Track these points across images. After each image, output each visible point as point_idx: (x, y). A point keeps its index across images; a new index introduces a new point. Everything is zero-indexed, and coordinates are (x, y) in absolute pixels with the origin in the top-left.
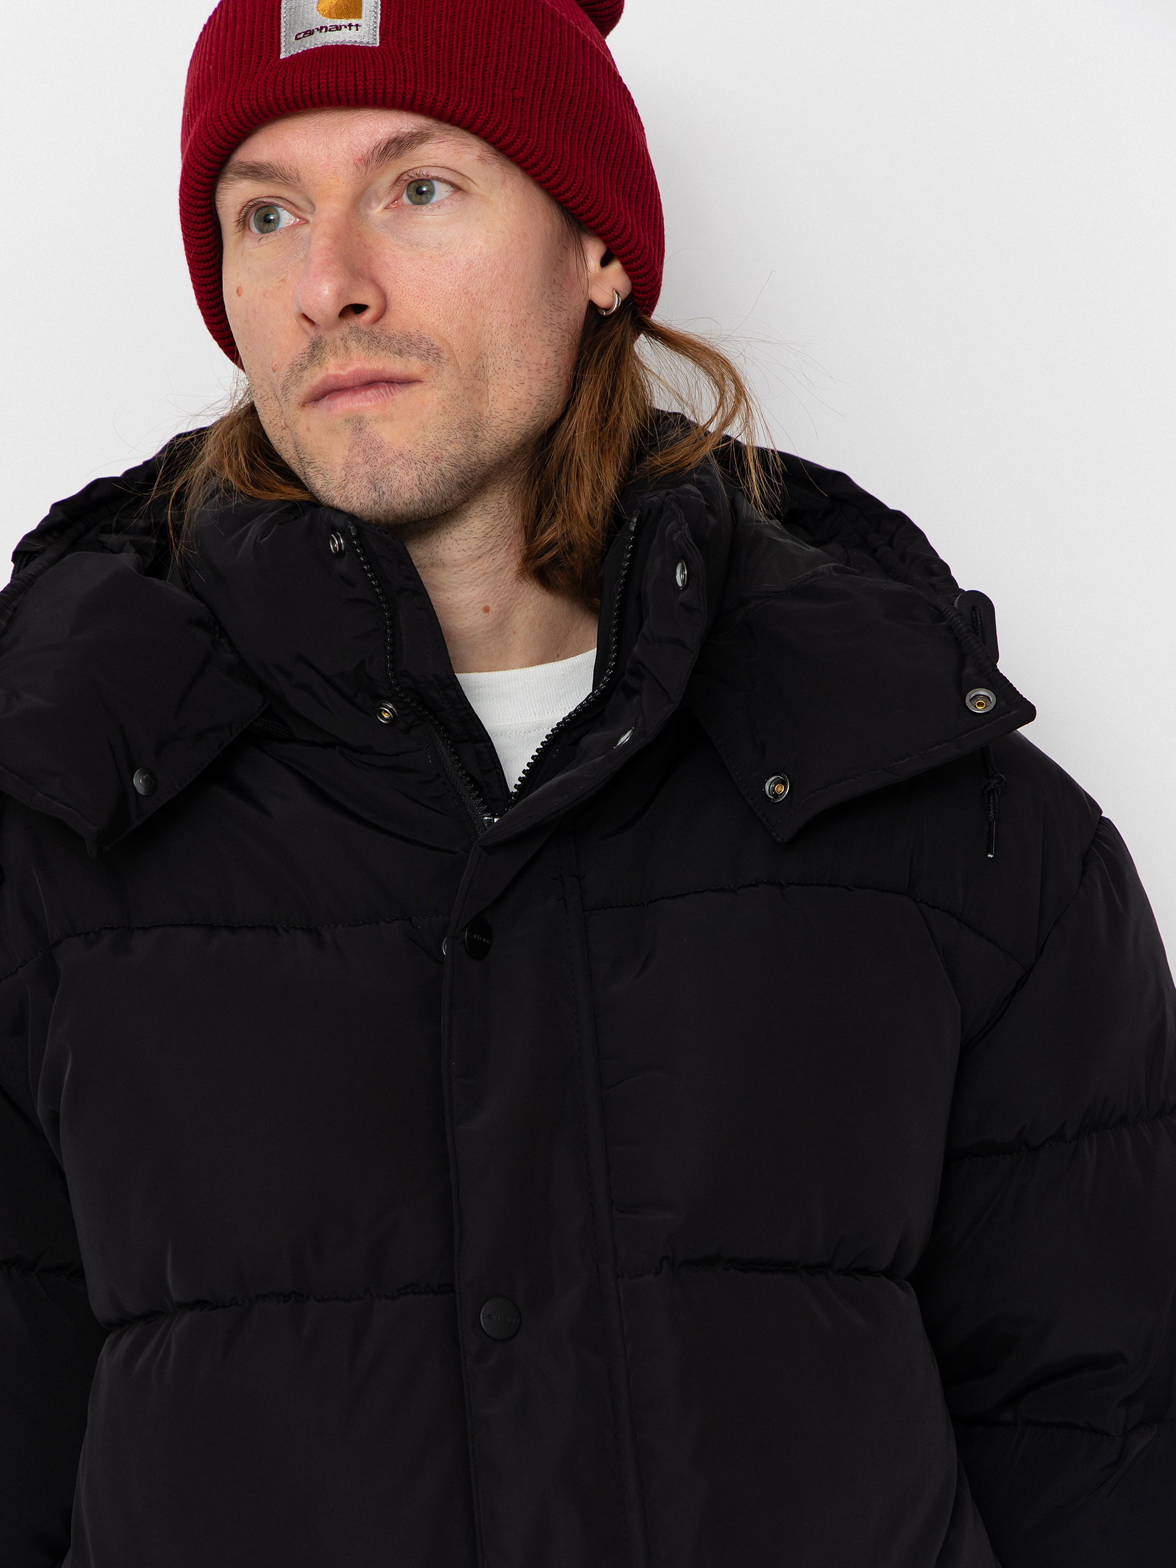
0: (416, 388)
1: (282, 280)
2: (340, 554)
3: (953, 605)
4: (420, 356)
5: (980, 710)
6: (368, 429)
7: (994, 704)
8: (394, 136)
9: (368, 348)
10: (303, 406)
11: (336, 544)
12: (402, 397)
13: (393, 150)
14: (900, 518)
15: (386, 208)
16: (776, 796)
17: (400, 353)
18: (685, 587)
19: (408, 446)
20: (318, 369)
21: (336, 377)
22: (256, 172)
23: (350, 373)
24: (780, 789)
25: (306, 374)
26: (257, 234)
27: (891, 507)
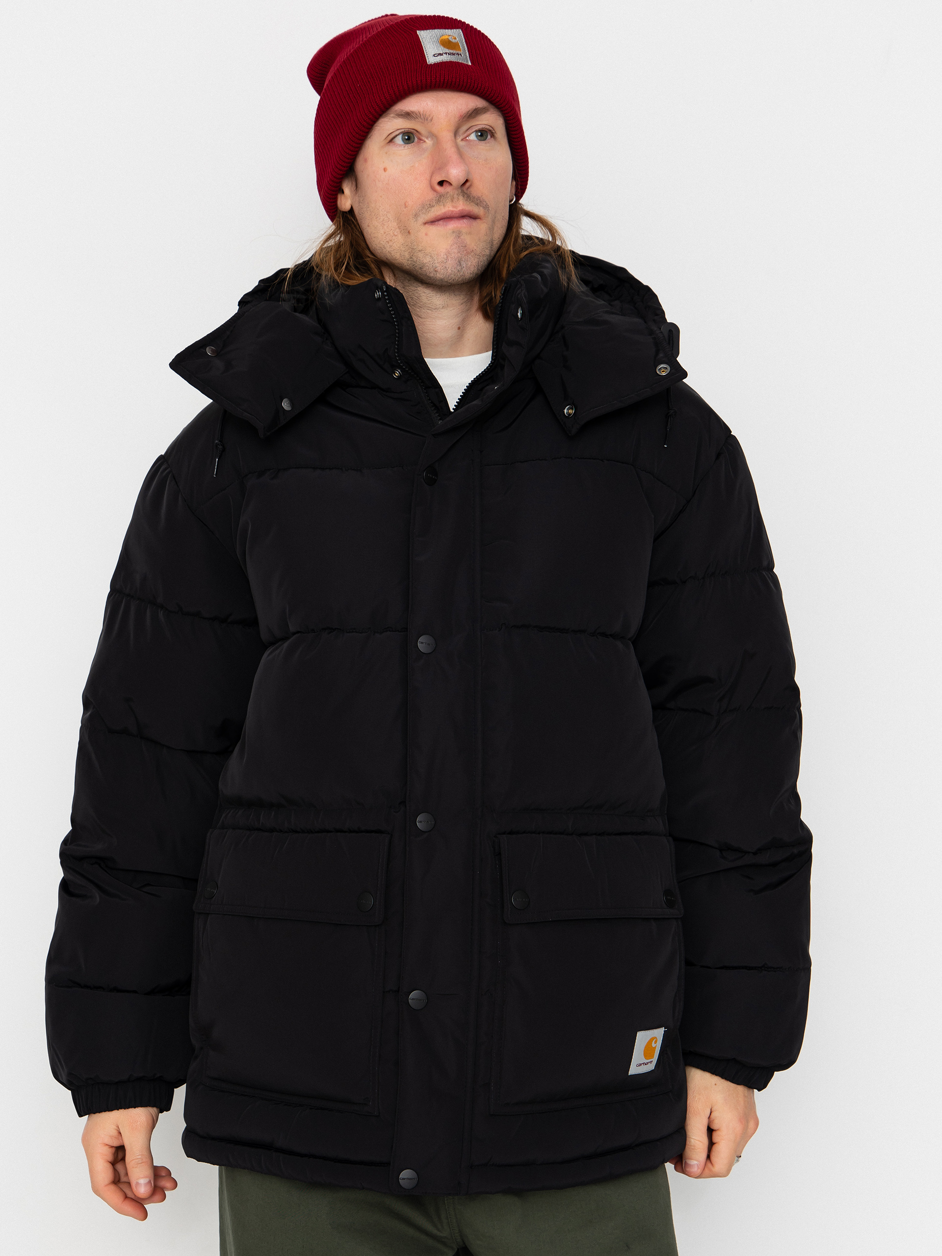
0: (478, 221)
1: (412, 166)
2: (379, 299)
3: (660, 329)
4: (483, 207)
5: (664, 374)
6: (462, 237)
7: (669, 371)
8: (475, 108)
9: (467, 200)
10: (425, 223)
11: (378, 294)
12: (475, 223)
13: (473, 114)
14: (647, 289)
15: (462, 140)
16: (570, 414)
17: (477, 204)
18: (521, 318)
19: (475, 247)
20: (442, 207)
21: (452, 211)
22: (408, 115)
23: (459, 210)
24: (570, 411)
25: (433, 209)
26: (402, 145)
27: (644, 284)
